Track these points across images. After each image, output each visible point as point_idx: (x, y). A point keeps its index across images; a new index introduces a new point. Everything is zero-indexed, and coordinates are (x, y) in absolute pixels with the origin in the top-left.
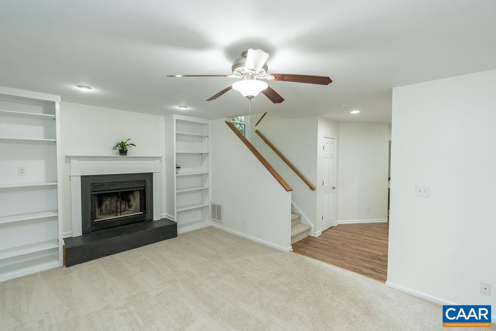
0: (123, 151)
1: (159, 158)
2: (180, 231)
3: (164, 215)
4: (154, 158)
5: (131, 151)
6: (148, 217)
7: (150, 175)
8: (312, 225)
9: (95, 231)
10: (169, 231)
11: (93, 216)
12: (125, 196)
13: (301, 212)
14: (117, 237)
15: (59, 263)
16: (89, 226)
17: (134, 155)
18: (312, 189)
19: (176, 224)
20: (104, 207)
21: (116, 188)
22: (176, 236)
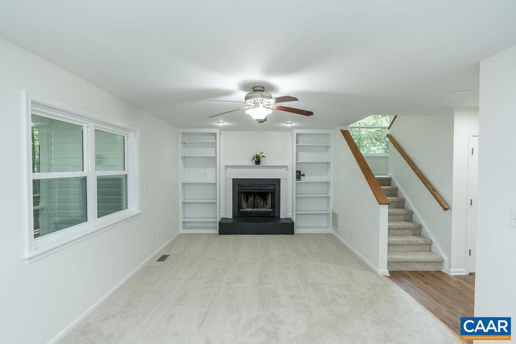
0: (258, 162)
1: (286, 167)
2: (296, 231)
3: (290, 215)
4: (281, 167)
5: (264, 162)
6: (276, 214)
7: (279, 180)
8: (445, 258)
9: (239, 217)
10: (288, 228)
11: (240, 206)
12: (263, 195)
13: (433, 238)
14: (248, 223)
15: (216, 231)
16: (237, 212)
17: (266, 165)
18: (446, 208)
19: (293, 224)
20: (249, 202)
21: (254, 189)
22: (293, 233)
